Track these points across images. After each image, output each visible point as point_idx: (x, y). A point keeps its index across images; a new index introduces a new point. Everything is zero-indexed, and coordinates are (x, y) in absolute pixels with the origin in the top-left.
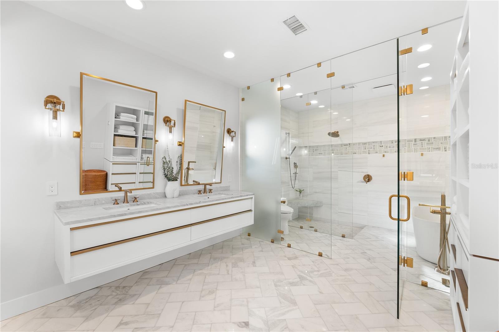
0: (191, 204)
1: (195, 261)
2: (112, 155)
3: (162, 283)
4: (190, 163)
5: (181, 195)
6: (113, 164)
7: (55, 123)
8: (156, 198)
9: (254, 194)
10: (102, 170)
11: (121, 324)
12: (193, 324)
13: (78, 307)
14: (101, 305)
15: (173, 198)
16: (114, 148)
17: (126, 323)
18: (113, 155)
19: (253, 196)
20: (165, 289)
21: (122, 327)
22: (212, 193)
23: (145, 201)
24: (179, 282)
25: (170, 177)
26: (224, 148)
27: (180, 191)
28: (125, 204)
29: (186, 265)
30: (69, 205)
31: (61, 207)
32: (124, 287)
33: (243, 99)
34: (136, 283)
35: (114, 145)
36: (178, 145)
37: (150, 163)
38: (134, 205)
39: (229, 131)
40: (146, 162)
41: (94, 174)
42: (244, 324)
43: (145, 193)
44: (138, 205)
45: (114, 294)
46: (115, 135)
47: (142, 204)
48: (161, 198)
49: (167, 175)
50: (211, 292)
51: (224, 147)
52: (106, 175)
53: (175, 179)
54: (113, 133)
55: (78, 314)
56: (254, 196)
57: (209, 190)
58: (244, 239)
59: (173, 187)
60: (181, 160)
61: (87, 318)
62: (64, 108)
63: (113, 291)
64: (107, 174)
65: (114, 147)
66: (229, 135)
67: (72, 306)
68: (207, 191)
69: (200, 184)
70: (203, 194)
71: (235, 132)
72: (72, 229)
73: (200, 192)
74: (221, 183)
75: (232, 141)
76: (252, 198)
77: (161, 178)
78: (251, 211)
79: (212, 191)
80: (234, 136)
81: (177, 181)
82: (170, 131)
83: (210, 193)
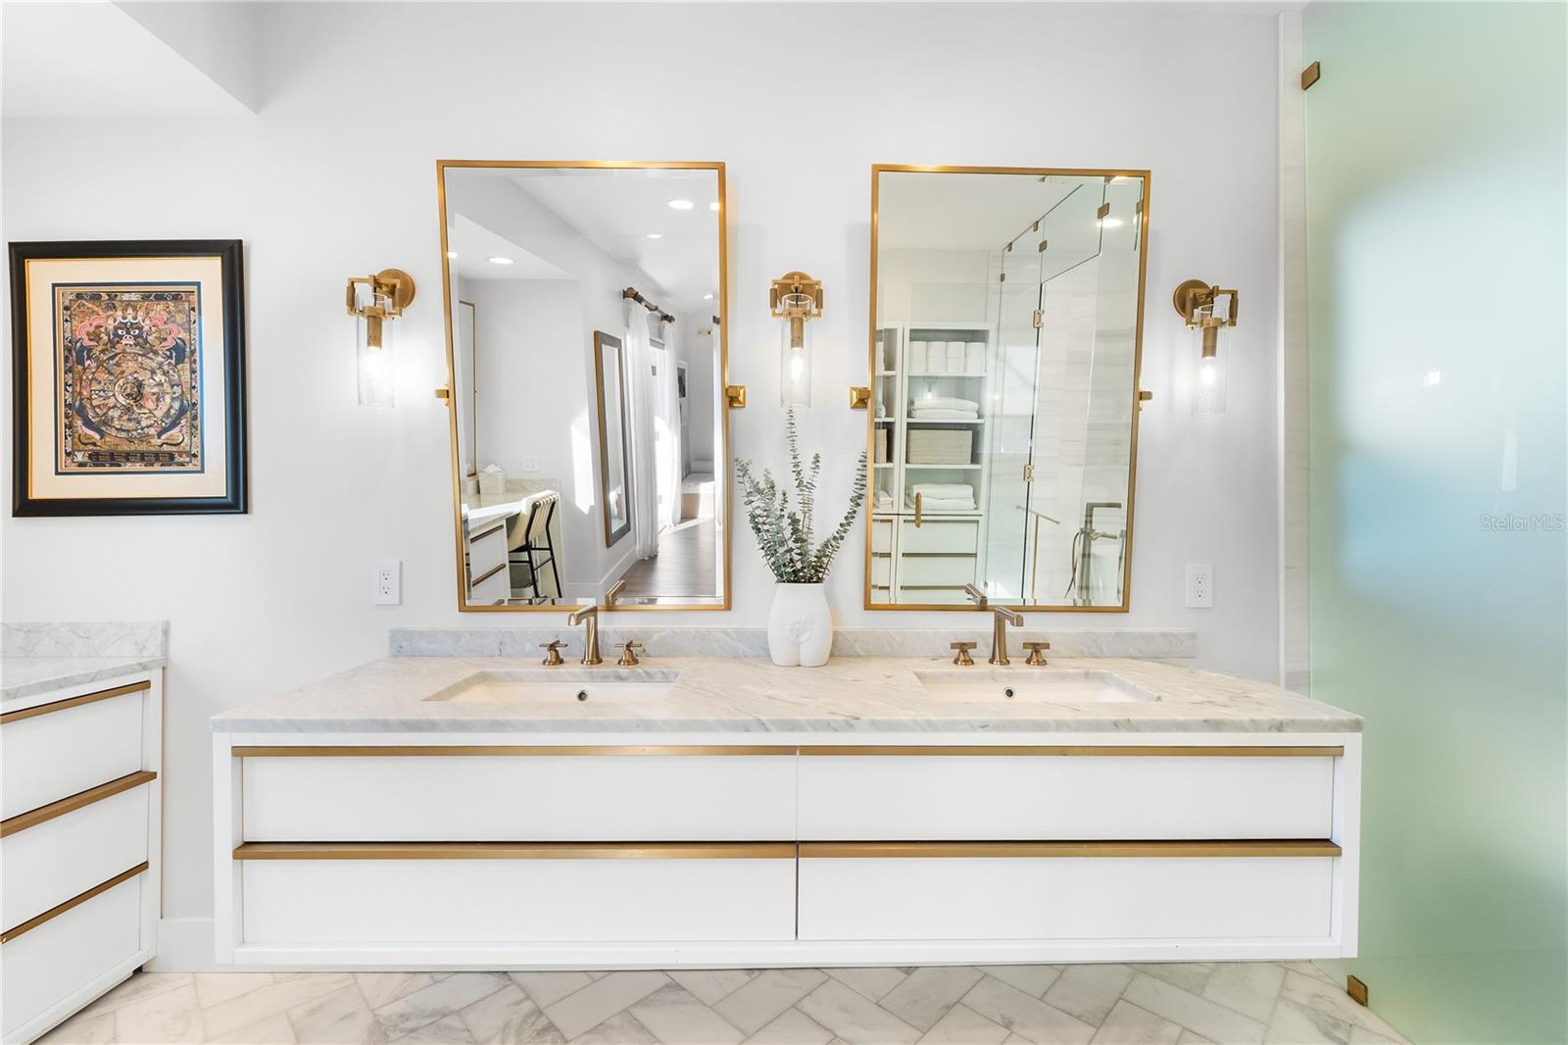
0: (792, 726)
4: (1097, 510)
9: (1356, 726)
15: (796, 667)
19: (1352, 742)
22: (1042, 664)
25: (795, 562)
26: (1143, 403)
28: (586, 667)
31: (402, 650)
33: (1310, 77)
36: (852, 408)
37: (923, 518)
38: (604, 679)
39: (1192, 298)
40: (914, 512)
43: (686, 626)
44: (621, 678)
49: (773, 554)
51: (1144, 396)
53: (815, 575)
56: (1359, 735)
57: (1026, 647)
58: (1299, 1006)
59: (799, 615)
66: (1183, 320)
68: (1013, 646)
69: (983, 606)
70: (982, 666)
71: (1234, 294)
72: (240, 752)
73: (963, 651)
74: (1124, 609)
75: (1209, 349)
76: (1336, 752)
77: (755, 566)
78: (1323, 845)
79: (1044, 652)
80: (1226, 317)
81: (819, 580)
82: (797, 340)
83: (1028, 661)
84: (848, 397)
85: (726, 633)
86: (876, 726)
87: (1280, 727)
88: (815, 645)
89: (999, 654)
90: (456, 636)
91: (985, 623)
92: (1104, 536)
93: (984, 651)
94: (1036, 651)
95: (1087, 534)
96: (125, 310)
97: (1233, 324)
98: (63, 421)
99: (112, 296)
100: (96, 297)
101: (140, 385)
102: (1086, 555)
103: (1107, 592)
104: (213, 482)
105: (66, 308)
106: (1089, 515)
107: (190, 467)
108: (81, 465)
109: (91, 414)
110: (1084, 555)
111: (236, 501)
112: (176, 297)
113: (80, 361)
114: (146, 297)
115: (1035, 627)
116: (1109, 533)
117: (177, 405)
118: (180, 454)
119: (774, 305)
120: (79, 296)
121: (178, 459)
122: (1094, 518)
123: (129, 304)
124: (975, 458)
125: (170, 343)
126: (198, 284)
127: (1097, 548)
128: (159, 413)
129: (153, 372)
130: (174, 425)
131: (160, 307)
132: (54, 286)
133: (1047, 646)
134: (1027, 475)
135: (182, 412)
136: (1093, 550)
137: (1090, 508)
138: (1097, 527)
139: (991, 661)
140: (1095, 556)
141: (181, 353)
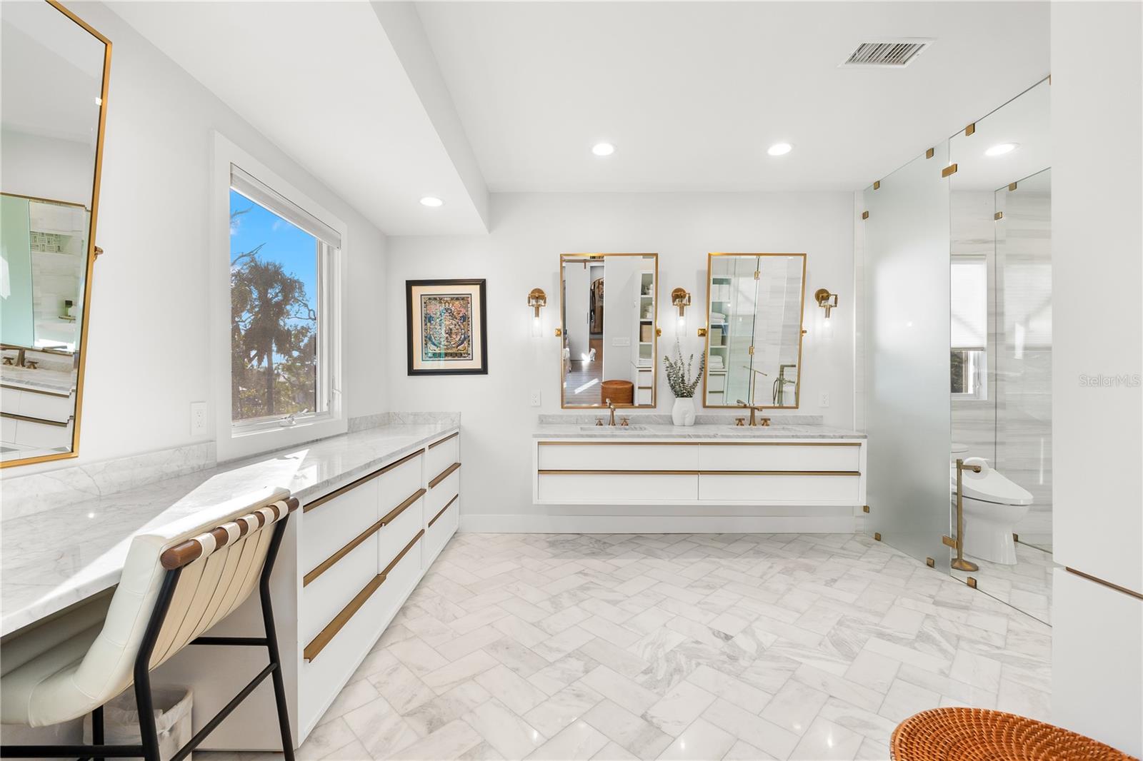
0: (698, 436)
1: (720, 545)
2: (638, 355)
3: (650, 554)
4: (785, 368)
5: (698, 422)
6: (640, 371)
7: (536, 321)
8: (659, 424)
9: (865, 436)
10: (628, 380)
11: (580, 572)
12: (655, 605)
13: (552, 544)
14: (573, 550)
15: (684, 426)
16: (640, 345)
17: (586, 575)
18: (640, 357)
19: (864, 442)
20: (651, 561)
21: (580, 575)
22: (768, 425)
23: (637, 426)
24: (674, 560)
25: (682, 391)
26: (804, 334)
27: (696, 417)
28: (611, 426)
29: (701, 545)
30: (550, 420)
31: (543, 420)
32: (605, 543)
33: (865, 216)
34: (620, 543)
35: (641, 340)
36: (699, 336)
38: (620, 429)
39: (822, 296)
41: (615, 386)
42: (723, 635)
43: (641, 414)
44: (626, 429)
45: (591, 545)
46: (642, 323)
47: (632, 429)
48: (666, 424)
49: (674, 387)
50: (708, 587)
51: (805, 332)
52: (631, 390)
53: (690, 395)
54: (638, 320)
55: (549, 550)
56: (866, 440)
57: (762, 419)
58: (859, 541)
59: (684, 409)
60: (704, 361)
61: (555, 556)
62: (545, 302)
63: (591, 543)
64: (633, 387)
65: (642, 343)
66: (819, 304)
67: (548, 542)
68: (757, 419)
69: (745, 407)
70: (747, 426)
71: (836, 296)
72: (539, 443)
73: (740, 421)
74: (797, 407)
75: (828, 315)
76: (860, 445)
77: (665, 391)
78: (856, 473)
79: (768, 421)
80: (833, 304)
81: (691, 397)
82: (682, 314)
83: (763, 425)
84: (696, 333)
85: (655, 416)
86: (723, 436)
87: (842, 437)
88: (690, 419)
89: (752, 421)
90: (561, 417)
91: (747, 413)
92: (790, 382)
93: (746, 422)
94: (765, 421)
95: (781, 381)
96: (445, 303)
97: (836, 306)
98: (424, 342)
99: (441, 299)
100: (435, 299)
101: (451, 330)
102: (780, 392)
103: (789, 400)
104: (477, 364)
105: (425, 303)
106: (782, 371)
107: (467, 358)
108: (430, 357)
109: (434, 340)
110: (779, 392)
111: (484, 370)
112: (463, 299)
113: (430, 322)
114: (452, 299)
115: (765, 413)
116: (792, 380)
117: (463, 337)
118: (464, 353)
119: (674, 301)
120: (430, 299)
121: (463, 355)
122: (784, 373)
123: (447, 301)
124: (723, 341)
125: (461, 315)
126: (471, 294)
127: (785, 388)
128: (457, 339)
129: (455, 325)
130: (462, 343)
131: (457, 303)
132: (421, 295)
133: (769, 420)
134: (751, 352)
135: (465, 339)
136: (784, 389)
137: (782, 368)
138: (786, 377)
139: (750, 425)
140: (785, 392)
141: (465, 318)
